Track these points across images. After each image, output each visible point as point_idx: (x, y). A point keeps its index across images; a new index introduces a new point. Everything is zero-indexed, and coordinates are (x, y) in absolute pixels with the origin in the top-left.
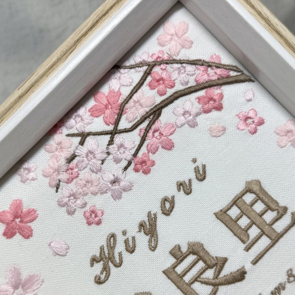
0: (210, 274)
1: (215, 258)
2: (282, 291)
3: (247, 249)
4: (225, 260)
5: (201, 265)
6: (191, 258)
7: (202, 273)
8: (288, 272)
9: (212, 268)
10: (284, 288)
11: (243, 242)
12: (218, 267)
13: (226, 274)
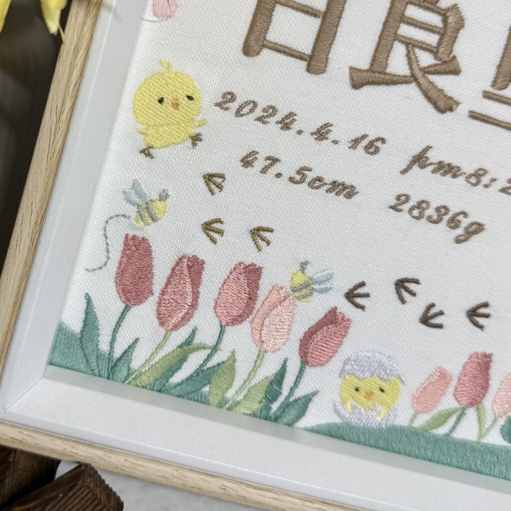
0: (426, 59)
1: (451, 56)
2: (449, 176)
3: (487, 96)
4: (456, 72)
5: (433, 39)
6: (435, 20)
7: (421, 48)
8: (481, 169)
9: (436, 58)
10: (455, 176)
11: (494, 84)
12: (443, 67)
13: (437, 84)
